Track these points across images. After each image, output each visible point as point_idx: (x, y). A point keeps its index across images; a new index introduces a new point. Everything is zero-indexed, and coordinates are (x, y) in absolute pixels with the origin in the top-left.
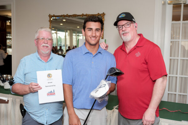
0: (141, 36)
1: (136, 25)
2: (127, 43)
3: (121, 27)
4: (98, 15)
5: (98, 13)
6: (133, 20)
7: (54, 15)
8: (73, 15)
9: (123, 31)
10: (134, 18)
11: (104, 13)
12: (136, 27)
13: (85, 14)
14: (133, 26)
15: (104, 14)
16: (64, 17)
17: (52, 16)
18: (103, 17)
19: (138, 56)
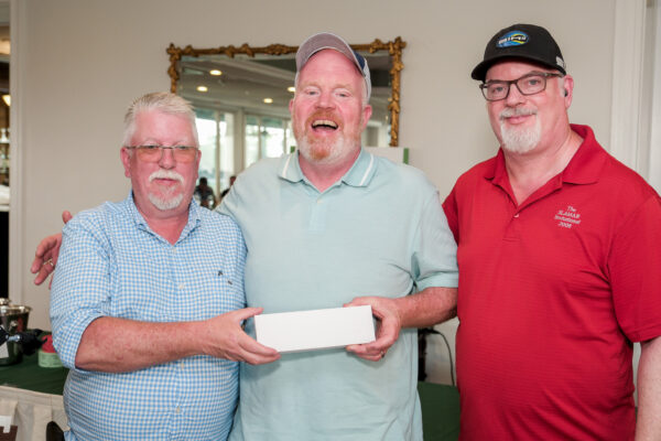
0: (589, 136)
1: (567, 85)
3: (499, 89)
4: (377, 50)
5: (377, 41)
6: (559, 62)
8: (268, 48)
9: (508, 106)
10: (561, 56)
11: (398, 39)
12: (566, 95)
15: (400, 44)
16: (233, 56)
17: (182, 53)
18: (396, 56)
19: (569, 226)
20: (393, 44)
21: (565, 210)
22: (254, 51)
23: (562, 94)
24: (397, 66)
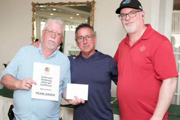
0: (149, 26)
1: (143, 14)
2: (131, 35)
3: (124, 16)
5: (88, 1)
6: (140, 7)
7: (37, 3)
8: (58, 3)
9: (126, 20)
10: (141, 6)
12: (143, 16)
13: (72, 2)
14: (139, 15)
15: (94, 2)
16: (49, 5)
17: (36, 5)
18: (93, 6)
19: (143, 50)
20: (92, 2)
21: (142, 46)
22: (55, 4)
23: (142, 16)
24: (93, 8)
